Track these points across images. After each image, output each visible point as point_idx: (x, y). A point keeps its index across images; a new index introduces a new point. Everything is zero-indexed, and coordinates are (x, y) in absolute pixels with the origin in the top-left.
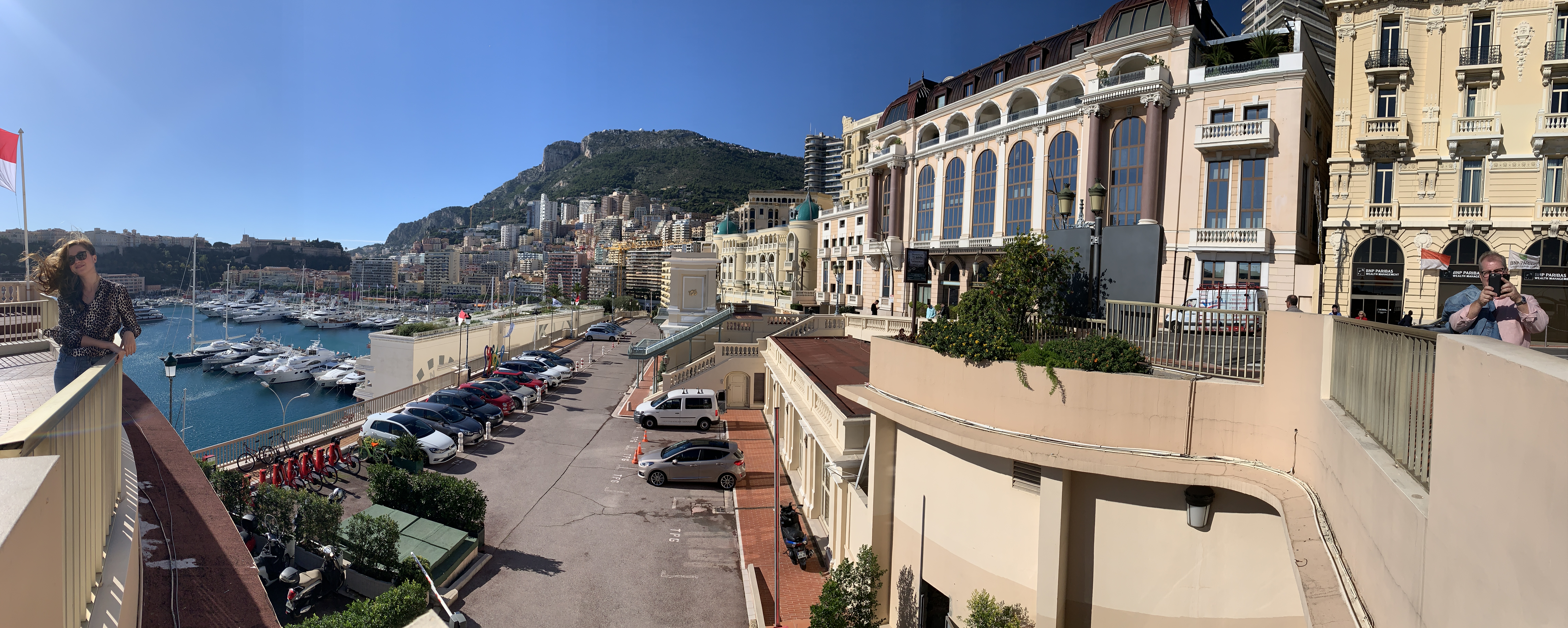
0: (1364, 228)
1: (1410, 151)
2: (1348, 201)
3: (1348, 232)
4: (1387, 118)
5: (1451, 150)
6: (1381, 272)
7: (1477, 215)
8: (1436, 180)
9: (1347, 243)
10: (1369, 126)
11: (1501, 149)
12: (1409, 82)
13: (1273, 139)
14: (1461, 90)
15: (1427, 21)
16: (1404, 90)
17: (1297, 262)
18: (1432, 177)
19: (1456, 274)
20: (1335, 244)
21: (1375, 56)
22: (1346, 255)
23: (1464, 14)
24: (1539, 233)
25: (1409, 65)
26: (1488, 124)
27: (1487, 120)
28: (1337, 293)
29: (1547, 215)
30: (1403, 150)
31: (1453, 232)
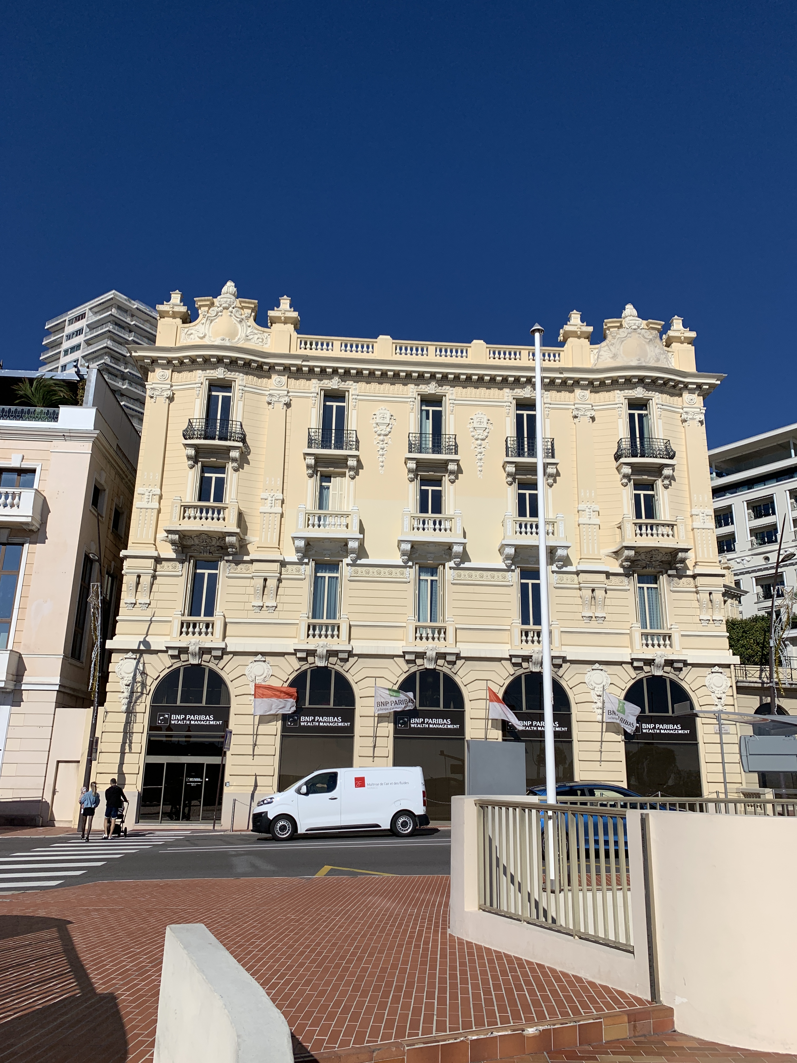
0: (170, 652)
1: (243, 547)
2: (149, 612)
3: (146, 657)
4: (211, 503)
5: (298, 550)
6: (196, 720)
7: (333, 636)
8: (278, 587)
9: (143, 673)
10: (185, 512)
11: (362, 552)
12: (243, 460)
13: (38, 518)
14: (311, 476)
15: (268, 393)
16: (236, 470)
17: (60, 704)
18: (272, 583)
19: (305, 721)
20: (124, 675)
21: (199, 425)
22: (142, 693)
23: (313, 390)
24: (413, 662)
25: (243, 440)
26: (344, 521)
27: (342, 515)
28: (123, 753)
29: (421, 638)
30: (232, 546)
31: (300, 659)
